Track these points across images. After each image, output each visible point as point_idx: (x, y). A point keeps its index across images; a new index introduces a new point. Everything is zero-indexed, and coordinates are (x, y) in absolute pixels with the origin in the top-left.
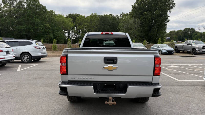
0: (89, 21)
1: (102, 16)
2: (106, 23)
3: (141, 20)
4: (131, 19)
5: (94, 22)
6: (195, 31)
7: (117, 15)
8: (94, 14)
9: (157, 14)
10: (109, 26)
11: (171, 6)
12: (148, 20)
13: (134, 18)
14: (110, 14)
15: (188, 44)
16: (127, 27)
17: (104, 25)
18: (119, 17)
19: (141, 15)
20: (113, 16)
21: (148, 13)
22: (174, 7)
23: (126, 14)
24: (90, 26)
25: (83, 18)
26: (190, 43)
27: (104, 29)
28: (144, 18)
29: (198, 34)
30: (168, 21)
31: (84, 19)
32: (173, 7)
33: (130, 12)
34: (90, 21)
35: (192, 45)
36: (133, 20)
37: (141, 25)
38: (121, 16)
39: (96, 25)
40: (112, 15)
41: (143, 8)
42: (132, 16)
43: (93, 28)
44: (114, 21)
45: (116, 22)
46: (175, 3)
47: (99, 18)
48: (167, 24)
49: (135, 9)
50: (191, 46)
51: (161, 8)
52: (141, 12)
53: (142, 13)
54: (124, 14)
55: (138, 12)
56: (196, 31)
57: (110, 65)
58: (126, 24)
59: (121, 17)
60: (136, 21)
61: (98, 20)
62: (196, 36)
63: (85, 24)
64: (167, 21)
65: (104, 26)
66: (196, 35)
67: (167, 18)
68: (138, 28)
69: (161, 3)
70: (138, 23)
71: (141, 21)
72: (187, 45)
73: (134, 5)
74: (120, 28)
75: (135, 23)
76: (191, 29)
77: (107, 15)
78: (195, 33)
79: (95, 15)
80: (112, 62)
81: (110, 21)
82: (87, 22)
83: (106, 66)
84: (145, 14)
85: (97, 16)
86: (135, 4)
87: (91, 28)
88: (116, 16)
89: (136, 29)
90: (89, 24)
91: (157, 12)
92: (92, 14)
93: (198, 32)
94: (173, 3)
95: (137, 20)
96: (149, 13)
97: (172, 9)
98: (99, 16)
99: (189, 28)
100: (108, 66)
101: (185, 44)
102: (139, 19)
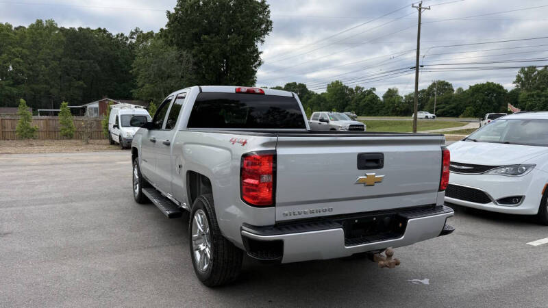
0: (28, 41)
1: (72, 30)
2: (87, 52)
3: (194, 56)
4: (170, 49)
5: (47, 48)
6: (307, 90)
7: (122, 35)
8: (44, 22)
9: (234, 44)
10: (99, 63)
11: (263, 26)
12: (214, 57)
13: (175, 47)
14: (100, 29)
15: (321, 120)
16: (160, 70)
17: (81, 59)
18: (127, 39)
19: (195, 43)
20: (109, 35)
21: (212, 38)
22: (271, 30)
23: (148, 33)
24: (32, 58)
25: (5, 32)
26: (325, 119)
27: (83, 70)
28: (203, 50)
29: (314, 98)
30: (260, 64)
31: (8, 35)
32: (268, 30)
33: (162, 30)
34: (31, 43)
35: (327, 121)
36: (173, 52)
37: (195, 67)
38: (133, 38)
39: (54, 56)
40: (105, 31)
41: (199, 23)
42: (171, 41)
43: (43, 66)
44: (112, 50)
45: (119, 54)
46: (271, 22)
47: (65, 36)
48: (256, 72)
49: (176, 23)
50: (325, 123)
51: (244, 29)
52: (193, 34)
53: (197, 37)
54: (141, 32)
55: (187, 32)
56: (309, 90)
57: (371, 173)
58: (155, 63)
59: (134, 41)
60: (181, 55)
61: (59, 42)
62: (309, 101)
63: (13, 50)
64: (257, 63)
65: (81, 61)
66: (310, 99)
67: (257, 57)
68: (189, 76)
69: (242, 18)
70: (188, 61)
71: (196, 58)
72: (318, 122)
73: (173, 11)
74: (138, 70)
75: (181, 62)
76: (300, 84)
77: (88, 29)
78: (307, 95)
79: (47, 27)
80: (375, 164)
81: (101, 49)
82: (20, 44)
83: (363, 175)
84: (205, 40)
85: (57, 28)
86: (175, 9)
87: (36, 65)
88: (117, 36)
89: (182, 77)
90: (28, 53)
91: (235, 39)
92: (39, 22)
93: (313, 94)
94: (268, 21)
95: (184, 53)
96: (214, 39)
97: (266, 36)
98: (62, 30)
99: (295, 83)
100: (366, 175)
101: (313, 119)
102: (190, 52)
